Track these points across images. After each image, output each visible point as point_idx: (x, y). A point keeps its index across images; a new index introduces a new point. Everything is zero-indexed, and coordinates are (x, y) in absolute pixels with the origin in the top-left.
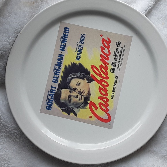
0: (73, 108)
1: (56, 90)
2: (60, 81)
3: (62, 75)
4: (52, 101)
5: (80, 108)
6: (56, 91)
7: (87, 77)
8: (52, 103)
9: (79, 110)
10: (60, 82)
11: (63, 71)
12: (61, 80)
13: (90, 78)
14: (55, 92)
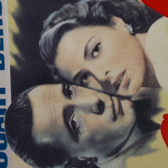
0: (96, 159)
1: (8, 96)
2: (15, 57)
3: (16, 29)
4: (4, 147)
5: (125, 152)
6: (9, 103)
7: (121, 8)
8: (4, 156)
9: (124, 164)
10: (13, 62)
11: (13, 10)
12: (16, 51)
13: (136, 9)
14: (7, 107)
